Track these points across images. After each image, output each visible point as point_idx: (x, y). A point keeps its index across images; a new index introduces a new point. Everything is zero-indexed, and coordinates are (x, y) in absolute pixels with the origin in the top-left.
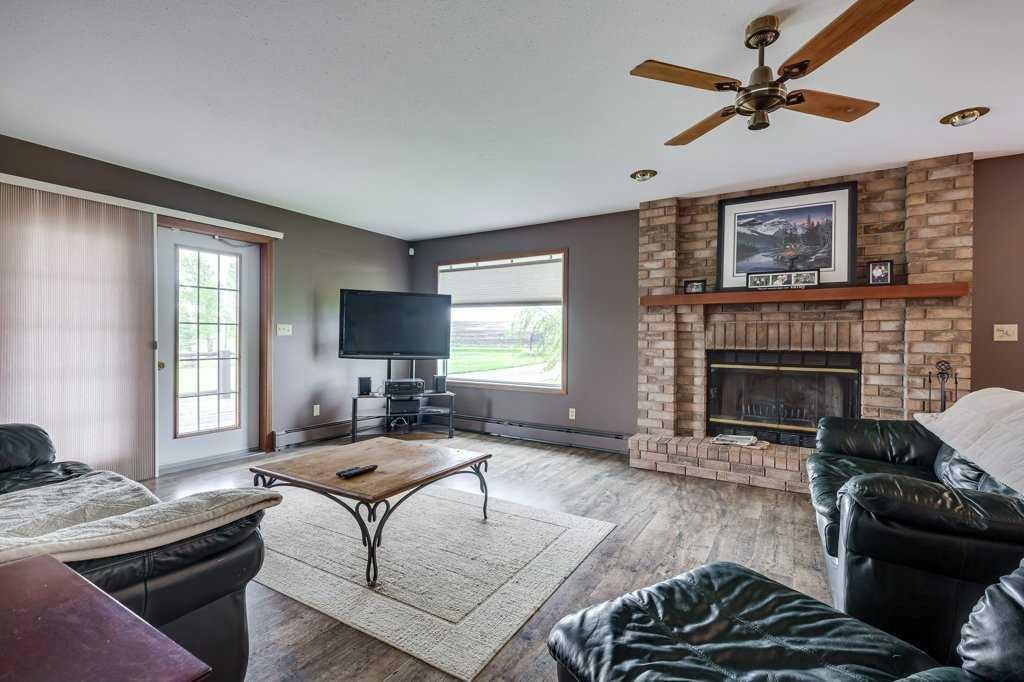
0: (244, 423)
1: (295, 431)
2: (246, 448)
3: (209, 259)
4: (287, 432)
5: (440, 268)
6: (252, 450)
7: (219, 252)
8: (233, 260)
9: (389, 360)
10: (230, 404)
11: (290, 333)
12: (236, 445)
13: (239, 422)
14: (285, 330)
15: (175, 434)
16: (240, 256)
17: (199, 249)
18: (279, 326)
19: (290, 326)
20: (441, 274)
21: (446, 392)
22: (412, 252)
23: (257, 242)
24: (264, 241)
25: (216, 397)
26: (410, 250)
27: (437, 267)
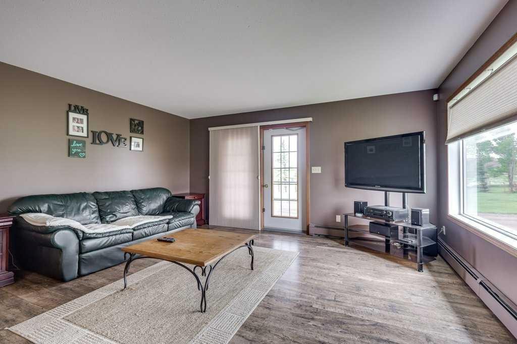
0: (300, 217)
1: (322, 227)
2: (301, 229)
3: (285, 138)
4: (317, 227)
5: (450, 104)
6: (303, 232)
7: (289, 135)
8: (296, 137)
9: (387, 191)
10: (294, 205)
11: (320, 172)
12: (297, 226)
13: (298, 216)
14: (317, 170)
15: (272, 215)
16: (297, 134)
17: (281, 135)
18: (313, 168)
19: (320, 168)
20: (451, 110)
21: (420, 226)
22: (435, 97)
23: (303, 125)
24: (304, 125)
25: (288, 202)
26: (435, 95)
27: (447, 105)
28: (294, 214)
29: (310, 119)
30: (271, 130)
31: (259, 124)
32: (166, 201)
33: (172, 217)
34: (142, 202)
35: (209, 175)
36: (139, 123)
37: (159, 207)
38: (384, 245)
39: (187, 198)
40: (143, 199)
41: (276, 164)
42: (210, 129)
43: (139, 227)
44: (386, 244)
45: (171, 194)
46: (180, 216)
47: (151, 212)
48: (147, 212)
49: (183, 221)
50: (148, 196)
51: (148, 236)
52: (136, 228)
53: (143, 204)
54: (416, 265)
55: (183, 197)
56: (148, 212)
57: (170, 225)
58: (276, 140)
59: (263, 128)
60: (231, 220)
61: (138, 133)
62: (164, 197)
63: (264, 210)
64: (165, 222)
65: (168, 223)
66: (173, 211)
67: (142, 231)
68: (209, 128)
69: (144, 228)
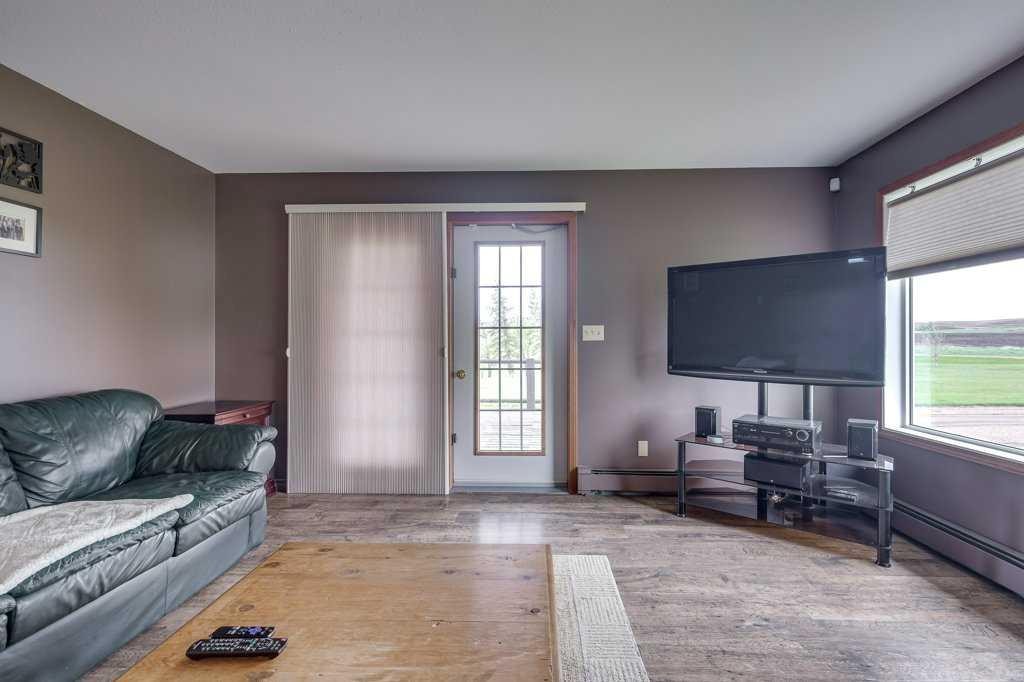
0: (549, 451)
1: (607, 472)
2: (551, 481)
3: (511, 252)
4: (596, 472)
5: (889, 198)
6: (558, 486)
7: (521, 243)
8: (538, 249)
9: (762, 382)
11: (601, 337)
12: (540, 474)
13: (543, 449)
14: (594, 333)
15: (475, 449)
16: (543, 244)
17: (500, 243)
18: (585, 328)
19: (601, 328)
20: (891, 210)
21: (873, 460)
22: (835, 185)
23: (560, 221)
24: (563, 219)
25: (519, 413)
26: (832, 181)
27: (882, 198)
28: (534, 443)
29: (581, 206)
30: (474, 227)
31: (445, 208)
32: (146, 437)
33: (189, 498)
34: (44, 452)
35: (287, 347)
36: (21, 145)
37: (119, 461)
38: (753, 502)
39: (223, 419)
40: (43, 438)
41: (486, 317)
42: (289, 209)
43: (46, 579)
44: (758, 501)
45: (160, 408)
46: (219, 490)
47: (84, 485)
48: (67, 486)
49: (230, 505)
50: (68, 426)
51: (92, 598)
52: (31, 585)
53: (44, 459)
54: (874, 554)
55: (209, 419)
56: (72, 487)
57: (184, 531)
58: (487, 255)
59: (453, 217)
60: (359, 473)
61: (18, 185)
62: (136, 422)
63: (453, 439)
64: (166, 525)
65: (176, 527)
66: (178, 469)
67: (61, 590)
68: (286, 206)
69: (73, 572)
